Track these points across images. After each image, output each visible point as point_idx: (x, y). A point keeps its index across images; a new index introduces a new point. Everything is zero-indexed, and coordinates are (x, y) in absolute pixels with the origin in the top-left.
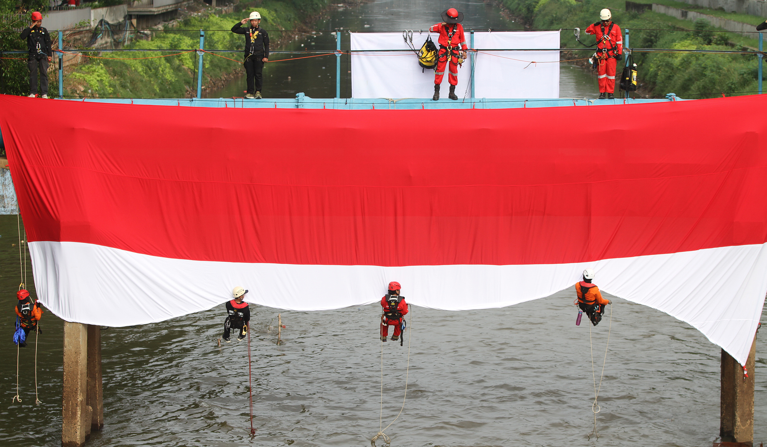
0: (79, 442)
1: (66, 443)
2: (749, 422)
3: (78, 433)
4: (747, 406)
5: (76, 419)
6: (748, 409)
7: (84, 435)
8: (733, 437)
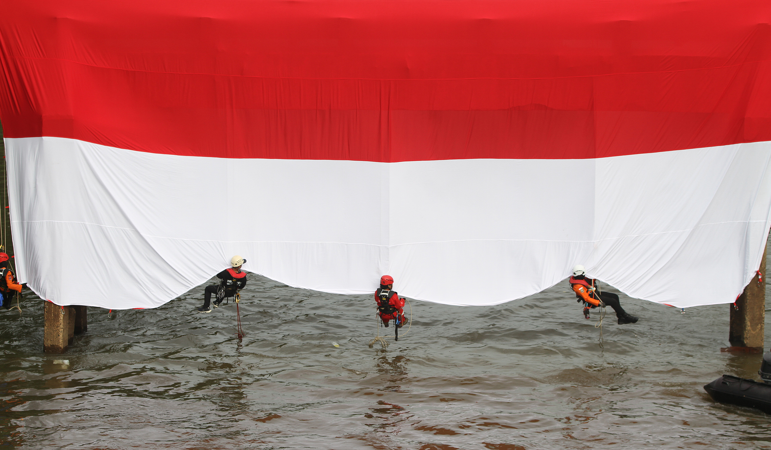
0: (62, 346)
1: (48, 347)
2: (760, 326)
3: (61, 336)
4: (758, 310)
5: (59, 321)
6: (758, 313)
7: (67, 338)
8: (743, 342)
